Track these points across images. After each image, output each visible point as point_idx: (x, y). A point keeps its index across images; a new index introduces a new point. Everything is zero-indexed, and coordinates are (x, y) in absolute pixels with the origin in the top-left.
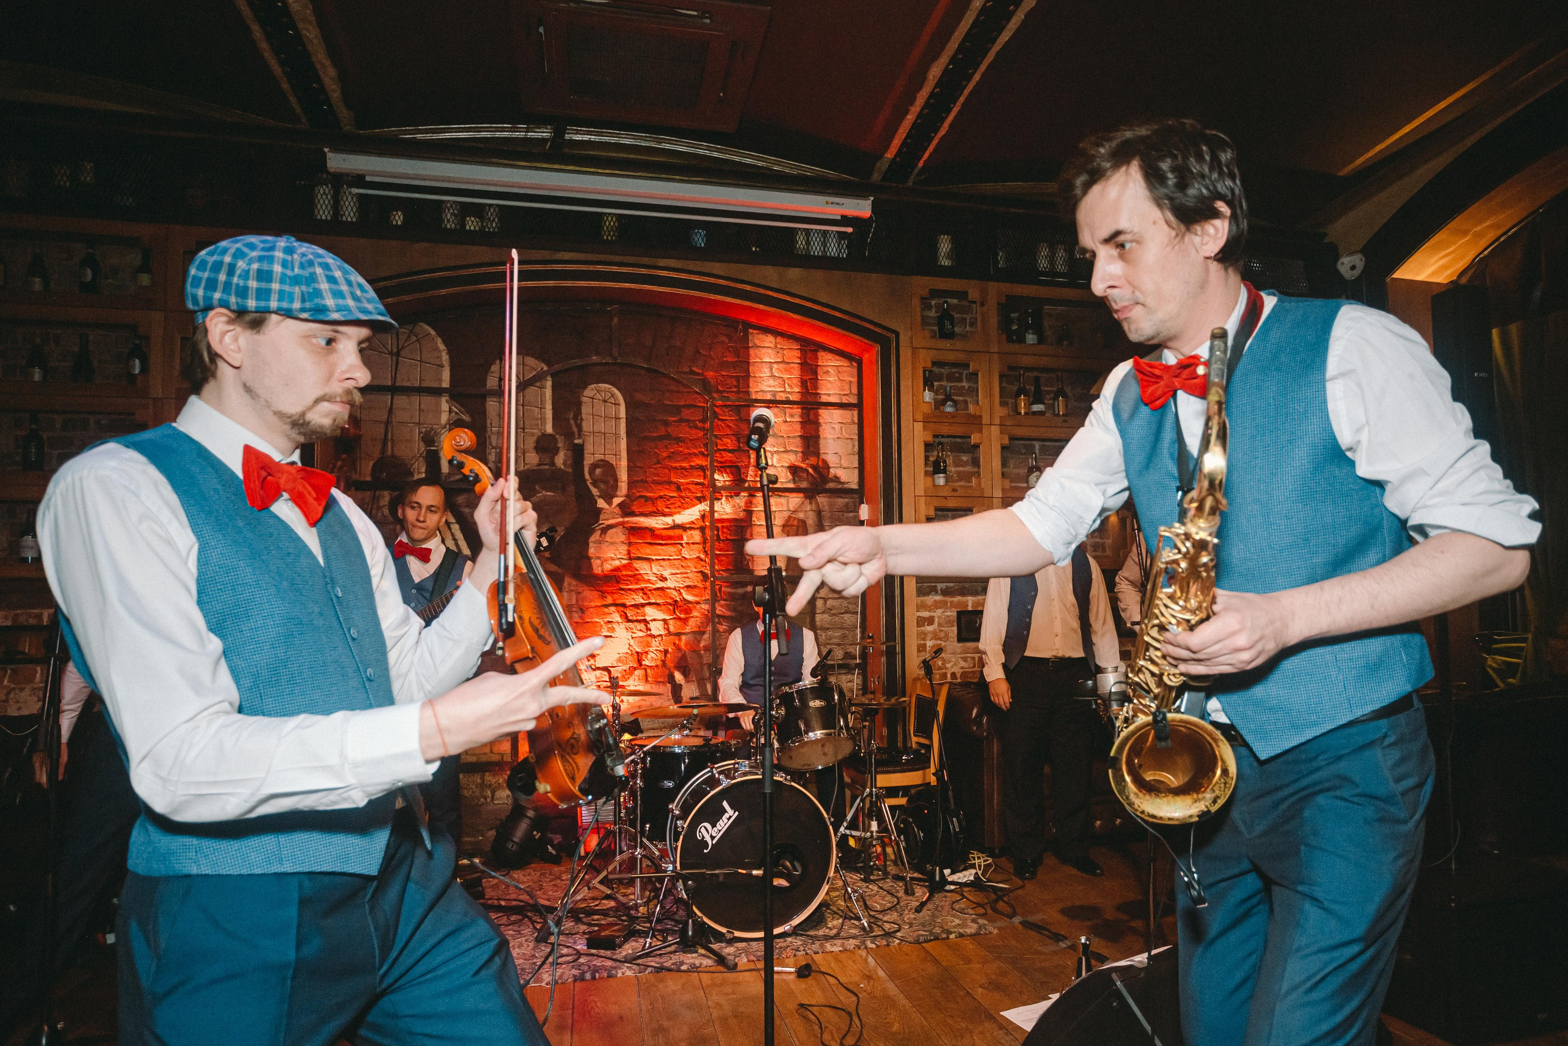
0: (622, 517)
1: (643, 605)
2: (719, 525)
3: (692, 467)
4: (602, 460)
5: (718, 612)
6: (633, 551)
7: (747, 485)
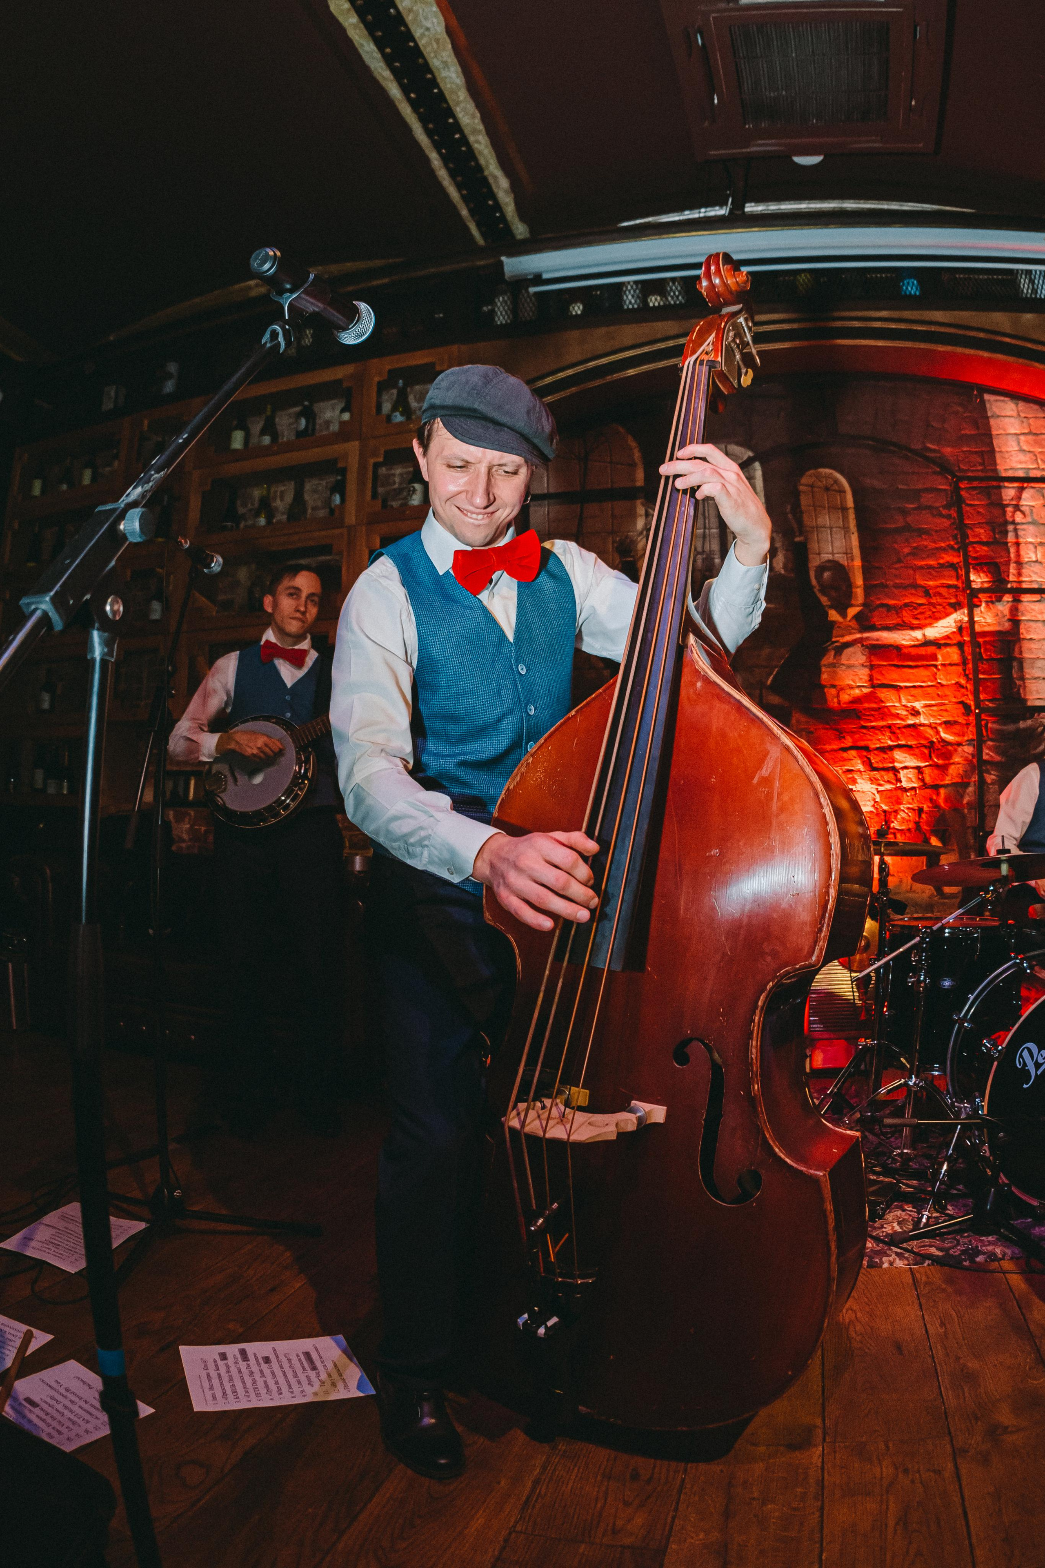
0: (861, 632)
1: (891, 748)
2: (981, 640)
3: (941, 566)
4: (829, 561)
5: (985, 757)
6: (876, 675)
7: (1009, 586)
